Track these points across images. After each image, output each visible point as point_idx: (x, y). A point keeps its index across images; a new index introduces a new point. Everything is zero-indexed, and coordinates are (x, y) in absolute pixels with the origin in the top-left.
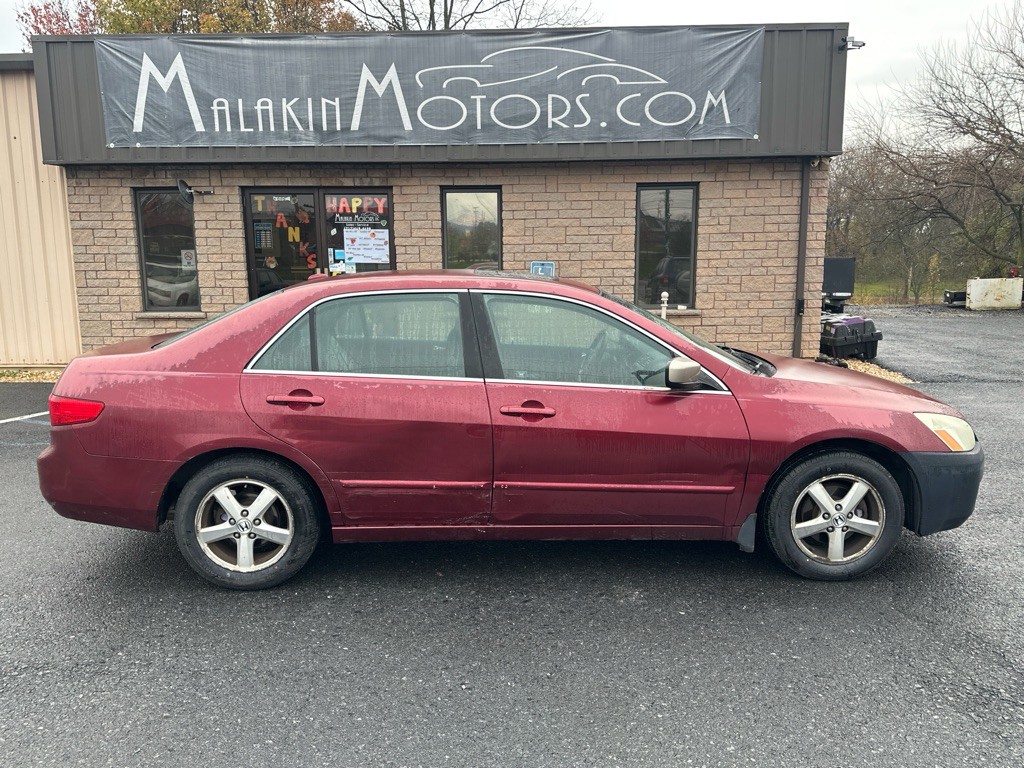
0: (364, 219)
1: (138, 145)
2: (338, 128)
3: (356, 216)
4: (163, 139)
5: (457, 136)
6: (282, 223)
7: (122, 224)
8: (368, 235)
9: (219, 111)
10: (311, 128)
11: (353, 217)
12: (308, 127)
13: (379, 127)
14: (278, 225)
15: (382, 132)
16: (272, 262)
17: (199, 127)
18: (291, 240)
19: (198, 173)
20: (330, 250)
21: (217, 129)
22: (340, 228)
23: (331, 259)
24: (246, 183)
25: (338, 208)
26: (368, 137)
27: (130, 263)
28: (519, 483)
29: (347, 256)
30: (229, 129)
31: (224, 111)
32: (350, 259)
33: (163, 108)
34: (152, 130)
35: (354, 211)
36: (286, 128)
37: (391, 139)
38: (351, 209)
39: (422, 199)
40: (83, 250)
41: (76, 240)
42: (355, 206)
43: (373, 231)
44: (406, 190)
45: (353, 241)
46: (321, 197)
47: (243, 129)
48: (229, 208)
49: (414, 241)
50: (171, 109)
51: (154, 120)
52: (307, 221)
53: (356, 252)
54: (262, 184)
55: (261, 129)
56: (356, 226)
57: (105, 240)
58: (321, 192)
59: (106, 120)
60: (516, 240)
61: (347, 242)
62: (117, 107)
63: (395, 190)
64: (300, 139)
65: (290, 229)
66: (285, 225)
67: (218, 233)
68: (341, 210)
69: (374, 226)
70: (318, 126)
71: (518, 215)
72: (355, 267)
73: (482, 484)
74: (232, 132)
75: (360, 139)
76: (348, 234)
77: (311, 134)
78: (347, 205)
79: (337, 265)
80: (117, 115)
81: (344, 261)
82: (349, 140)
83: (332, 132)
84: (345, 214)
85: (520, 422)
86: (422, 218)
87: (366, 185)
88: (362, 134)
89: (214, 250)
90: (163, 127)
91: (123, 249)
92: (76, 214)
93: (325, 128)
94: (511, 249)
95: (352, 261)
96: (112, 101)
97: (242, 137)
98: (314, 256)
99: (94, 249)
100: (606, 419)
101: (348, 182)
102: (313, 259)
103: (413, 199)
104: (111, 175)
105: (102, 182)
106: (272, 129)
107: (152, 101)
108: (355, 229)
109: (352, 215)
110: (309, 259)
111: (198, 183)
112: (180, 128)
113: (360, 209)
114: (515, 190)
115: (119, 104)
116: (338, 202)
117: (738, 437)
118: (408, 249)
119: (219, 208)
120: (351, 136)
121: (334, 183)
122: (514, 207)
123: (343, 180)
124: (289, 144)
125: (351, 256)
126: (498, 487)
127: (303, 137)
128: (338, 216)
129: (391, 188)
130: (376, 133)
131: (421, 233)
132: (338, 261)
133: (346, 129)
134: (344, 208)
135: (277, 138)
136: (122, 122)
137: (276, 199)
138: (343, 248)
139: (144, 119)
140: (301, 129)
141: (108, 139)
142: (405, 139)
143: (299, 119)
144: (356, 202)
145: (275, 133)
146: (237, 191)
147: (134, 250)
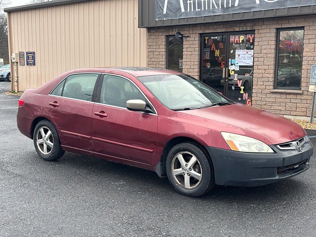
0: (244, 45)
1: (165, 19)
2: (230, 6)
3: (241, 44)
4: (172, 16)
5: (278, 4)
6: (213, 48)
7: (162, 50)
8: (245, 53)
9: (189, 3)
10: (220, 7)
11: (240, 45)
12: (219, 7)
13: (246, 4)
14: (212, 49)
15: (247, 6)
16: (209, 65)
17: (183, 10)
18: (216, 55)
19: (186, 29)
20: (230, 60)
21: (188, 11)
22: (234, 50)
23: (230, 64)
24: (201, 32)
25: (234, 41)
26: (241, 9)
27: (163, 65)
28: (98, 138)
29: (236, 62)
30: (192, 10)
31: (191, 3)
32: (237, 63)
33: (173, 4)
34: (169, 13)
35: (241, 42)
36: (211, 8)
37: (250, 8)
38: (239, 41)
39: (267, 35)
40: (150, 60)
41: (148, 56)
42: (241, 39)
43: (247, 51)
44: (260, 31)
45: (239, 55)
46: (228, 36)
47: (197, 10)
48: (194, 42)
49: (262, 55)
50: (175, 4)
51: (170, 9)
52: (222, 47)
53: (240, 60)
54: (206, 32)
55: (203, 9)
56: (241, 49)
57: (156, 56)
58: (229, 34)
59: (156, 10)
60: (310, 54)
61: (237, 56)
62: (159, 5)
63: (256, 32)
64: (216, 12)
65: (216, 50)
66: (214, 49)
67: (190, 53)
68: (235, 42)
69: (248, 48)
70: (223, 6)
71: (311, 41)
72: (239, 67)
73: (89, 137)
74: (193, 11)
75: (238, 10)
76: (238, 52)
77: (220, 9)
78: (238, 40)
79: (232, 66)
80: (159, 7)
81: (235, 64)
82: (234, 11)
83: (228, 8)
84: (237, 43)
85: (98, 117)
86: (266, 44)
87: (244, 30)
88: (239, 8)
89: (188, 60)
90: (172, 11)
91: (161, 60)
92: (149, 46)
93: (225, 7)
94: (307, 58)
95: (238, 65)
96: (158, 3)
97: (197, 13)
98: (224, 62)
99: (153, 60)
100: (119, 120)
101: (237, 29)
102: (223, 64)
103: (263, 35)
104: (160, 31)
105: (157, 34)
106: (207, 9)
107: (169, 1)
108: (240, 50)
109: (240, 43)
110: (222, 64)
111: (185, 33)
112: (177, 11)
113: (243, 41)
114: (311, 29)
115: (160, 4)
116: (235, 39)
117: (154, 132)
118: (259, 59)
119: (191, 42)
120: (235, 9)
121: (232, 30)
122: (310, 37)
123: (235, 28)
124: (212, 14)
125: (238, 62)
126: (93, 138)
127: (217, 11)
128: (234, 44)
129: (255, 30)
130: (244, 6)
131: (265, 52)
132: (232, 65)
133: (233, 6)
134: (237, 41)
135: (208, 12)
136: (160, 10)
137: (212, 38)
138: (235, 59)
139: (167, 9)
140: (216, 7)
141: (156, 17)
142: (256, 8)
143: (216, 3)
144: (242, 38)
145: (208, 10)
146: (197, 35)
147: (164, 60)
